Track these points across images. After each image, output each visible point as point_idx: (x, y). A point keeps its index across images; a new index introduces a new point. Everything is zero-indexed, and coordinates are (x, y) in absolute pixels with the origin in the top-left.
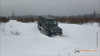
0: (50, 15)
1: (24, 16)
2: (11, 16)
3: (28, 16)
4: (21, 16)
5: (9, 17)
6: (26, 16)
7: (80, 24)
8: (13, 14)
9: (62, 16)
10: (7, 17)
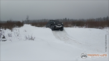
0: (66, 18)
1: (38, 20)
2: (25, 21)
3: (43, 20)
4: (35, 20)
5: (23, 22)
6: (40, 20)
7: (100, 28)
8: (28, 18)
9: (79, 19)
10: (21, 21)
